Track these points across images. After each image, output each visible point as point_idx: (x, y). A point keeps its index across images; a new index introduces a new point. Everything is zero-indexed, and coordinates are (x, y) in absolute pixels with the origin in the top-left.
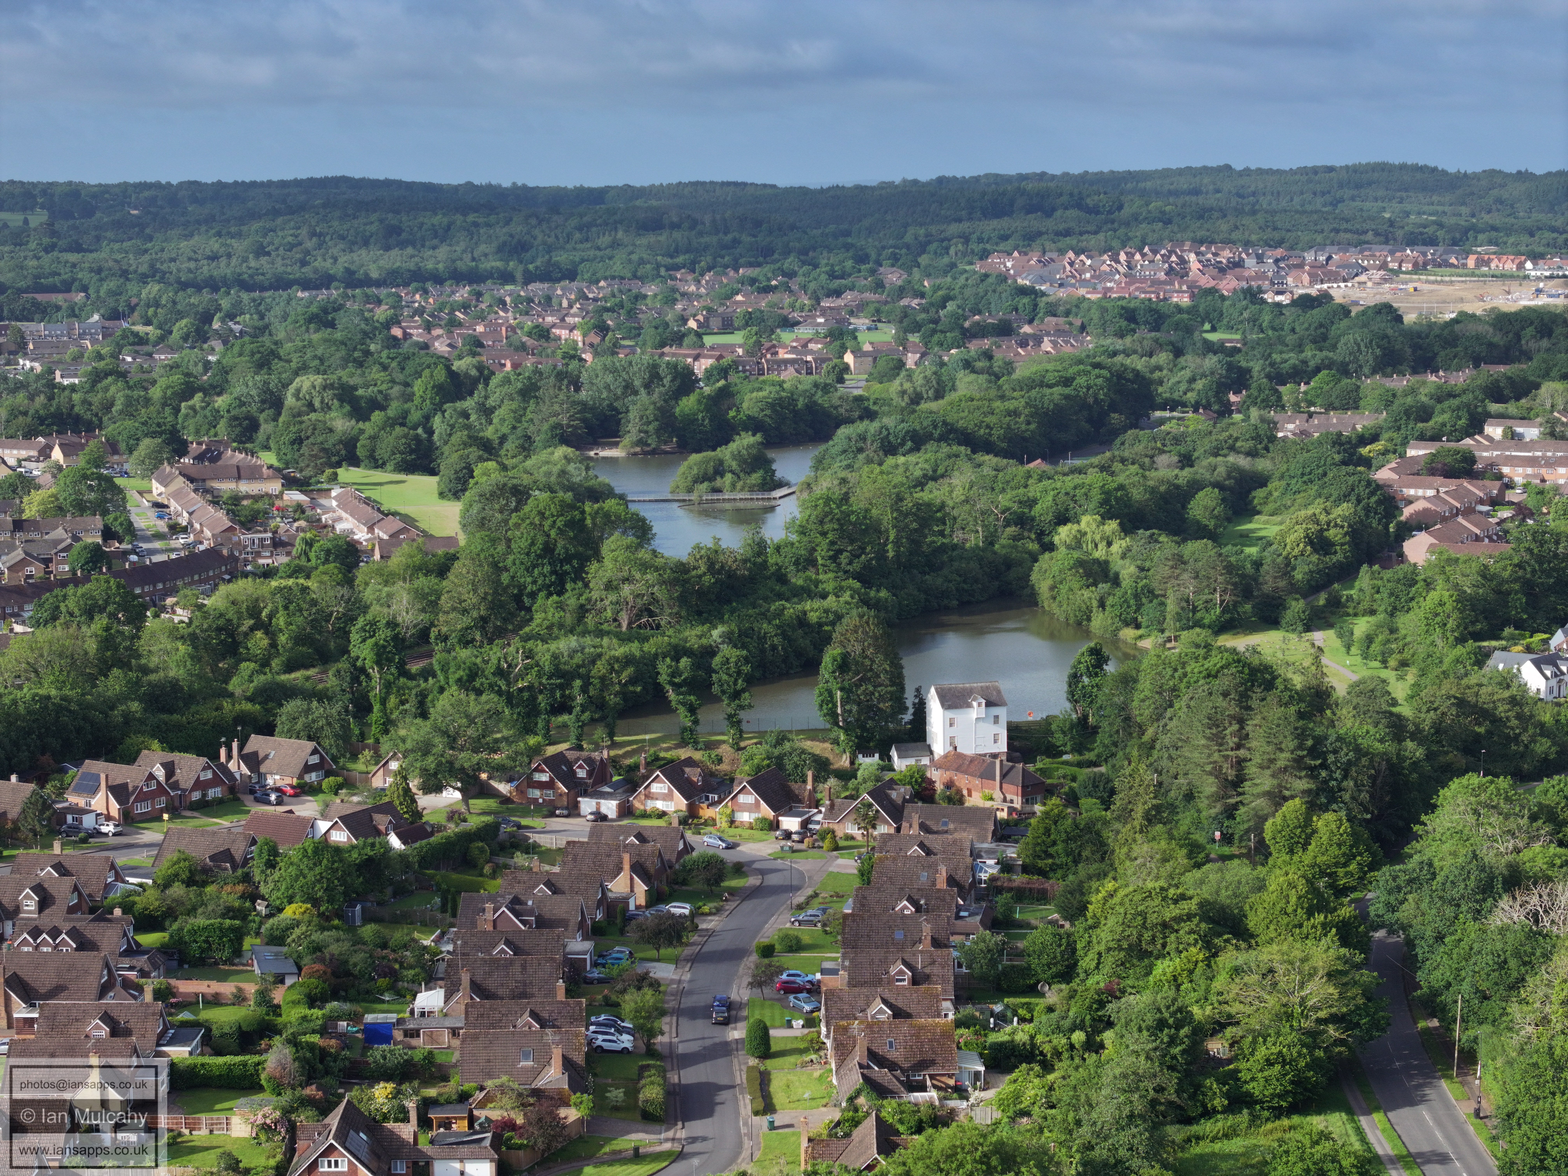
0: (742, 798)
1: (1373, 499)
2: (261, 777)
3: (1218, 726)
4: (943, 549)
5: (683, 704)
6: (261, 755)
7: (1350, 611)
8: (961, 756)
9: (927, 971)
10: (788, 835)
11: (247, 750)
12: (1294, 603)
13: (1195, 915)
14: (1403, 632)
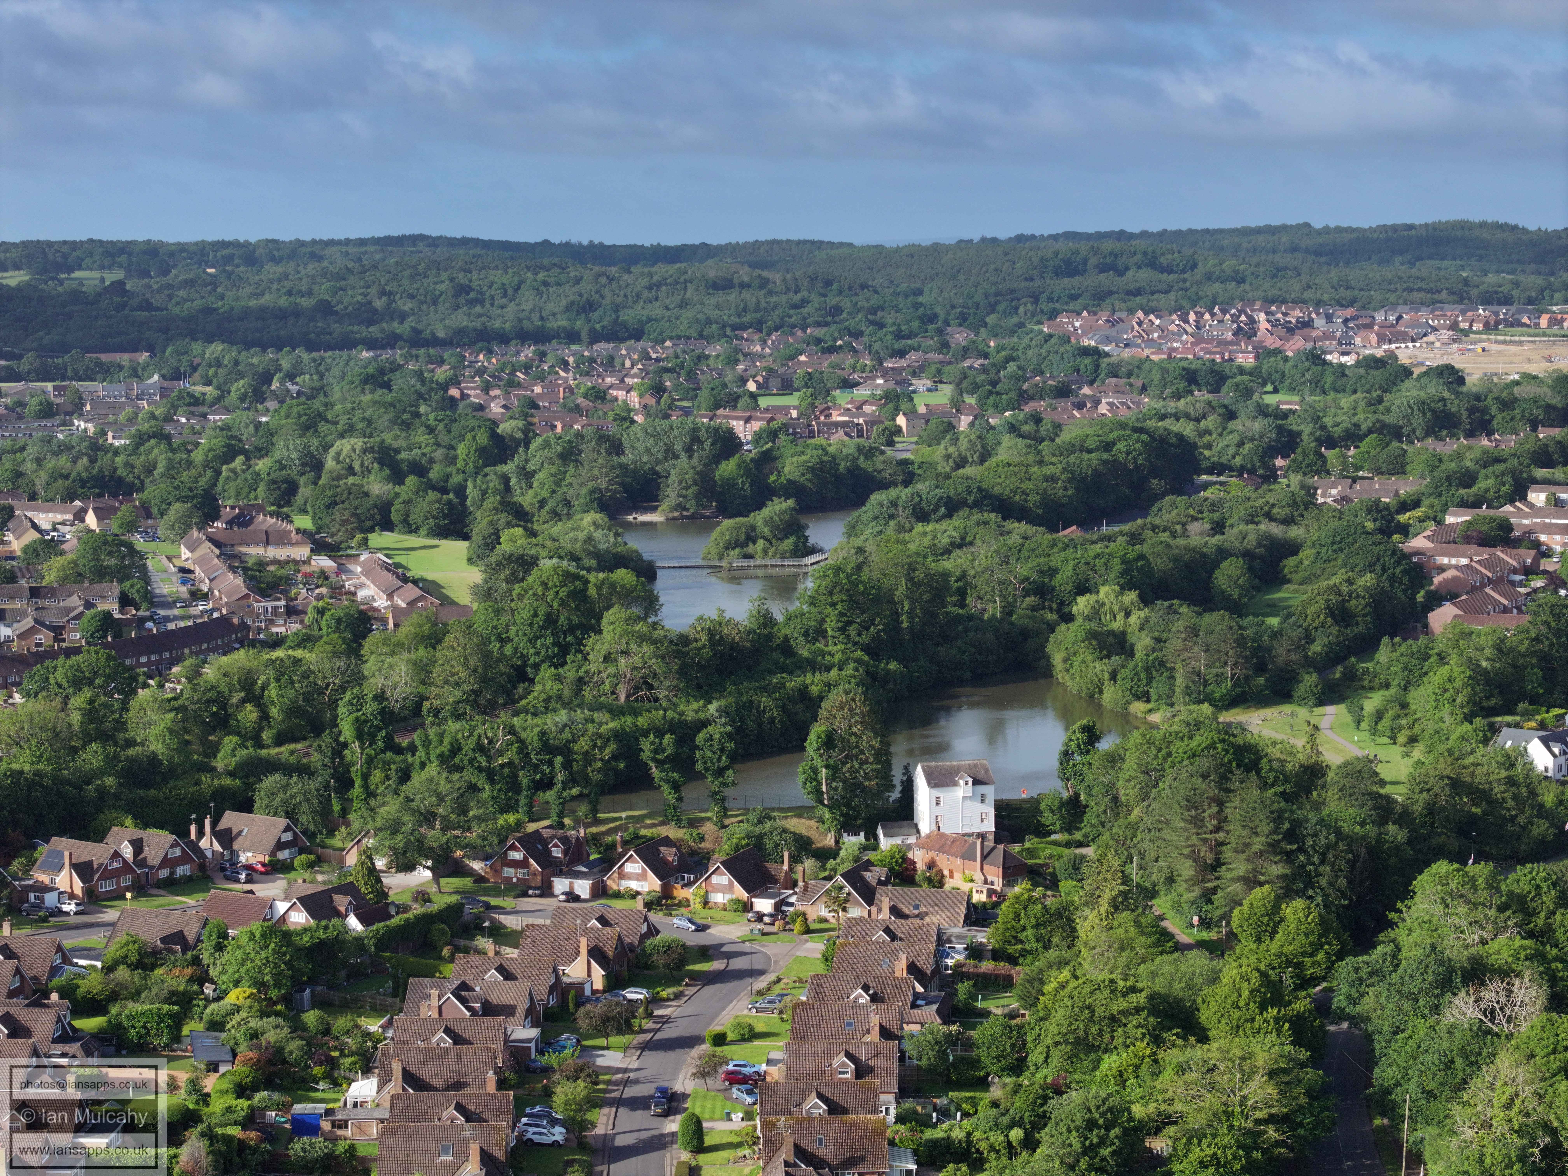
0: (716, 879)
1: (1398, 570)
2: (234, 854)
3: (1196, 808)
4: (956, 620)
5: (667, 781)
6: (235, 831)
7: (1366, 683)
8: (944, 836)
9: (871, 1063)
10: (760, 917)
11: (221, 826)
12: (1306, 677)
13: (1144, 1009)
14: (1413, 707)
